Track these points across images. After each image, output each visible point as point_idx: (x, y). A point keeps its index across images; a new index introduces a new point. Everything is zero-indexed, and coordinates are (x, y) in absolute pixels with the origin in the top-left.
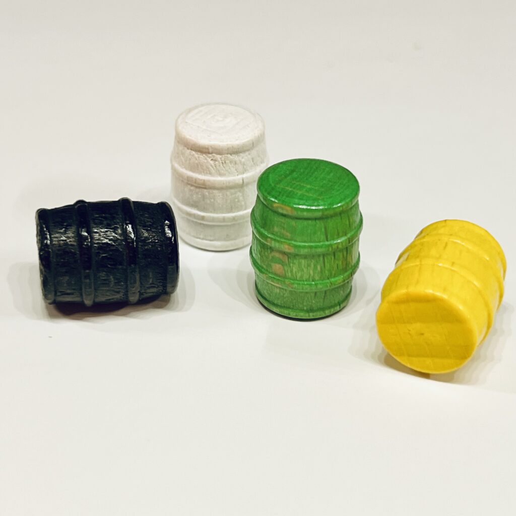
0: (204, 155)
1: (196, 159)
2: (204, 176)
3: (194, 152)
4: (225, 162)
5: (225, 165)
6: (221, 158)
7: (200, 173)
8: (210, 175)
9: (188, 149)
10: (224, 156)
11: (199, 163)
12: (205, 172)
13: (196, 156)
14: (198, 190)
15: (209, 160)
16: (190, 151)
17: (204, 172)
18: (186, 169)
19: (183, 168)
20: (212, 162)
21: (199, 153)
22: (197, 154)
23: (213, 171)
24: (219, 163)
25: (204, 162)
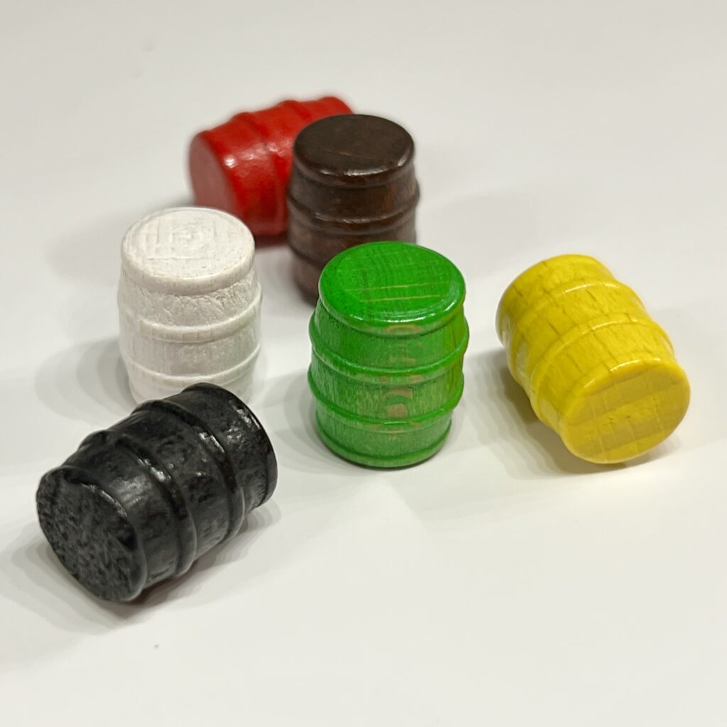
0: (206, 296)
1: (195, 306)
2: (209, 325)
3: (188, 298)
4: (235, 295)
5: (234, 299)
6: (229, 292)
7: (203, 323)
8: (217, 321)
9: (177, 295)
10: (231, 287)
11: (200, 309)
12: (210, 319)
13: (194, 301)
14: (200, 348)
15: (214, 300)
16: (181, 297)
17: (208, 320)
18: (178, 325)
19: (171, 325)
20: (218, 302)
21: (197, 296)
22: (195, 298)
23: (220, 312)
24: (228, 299)
25: (208, 306)
